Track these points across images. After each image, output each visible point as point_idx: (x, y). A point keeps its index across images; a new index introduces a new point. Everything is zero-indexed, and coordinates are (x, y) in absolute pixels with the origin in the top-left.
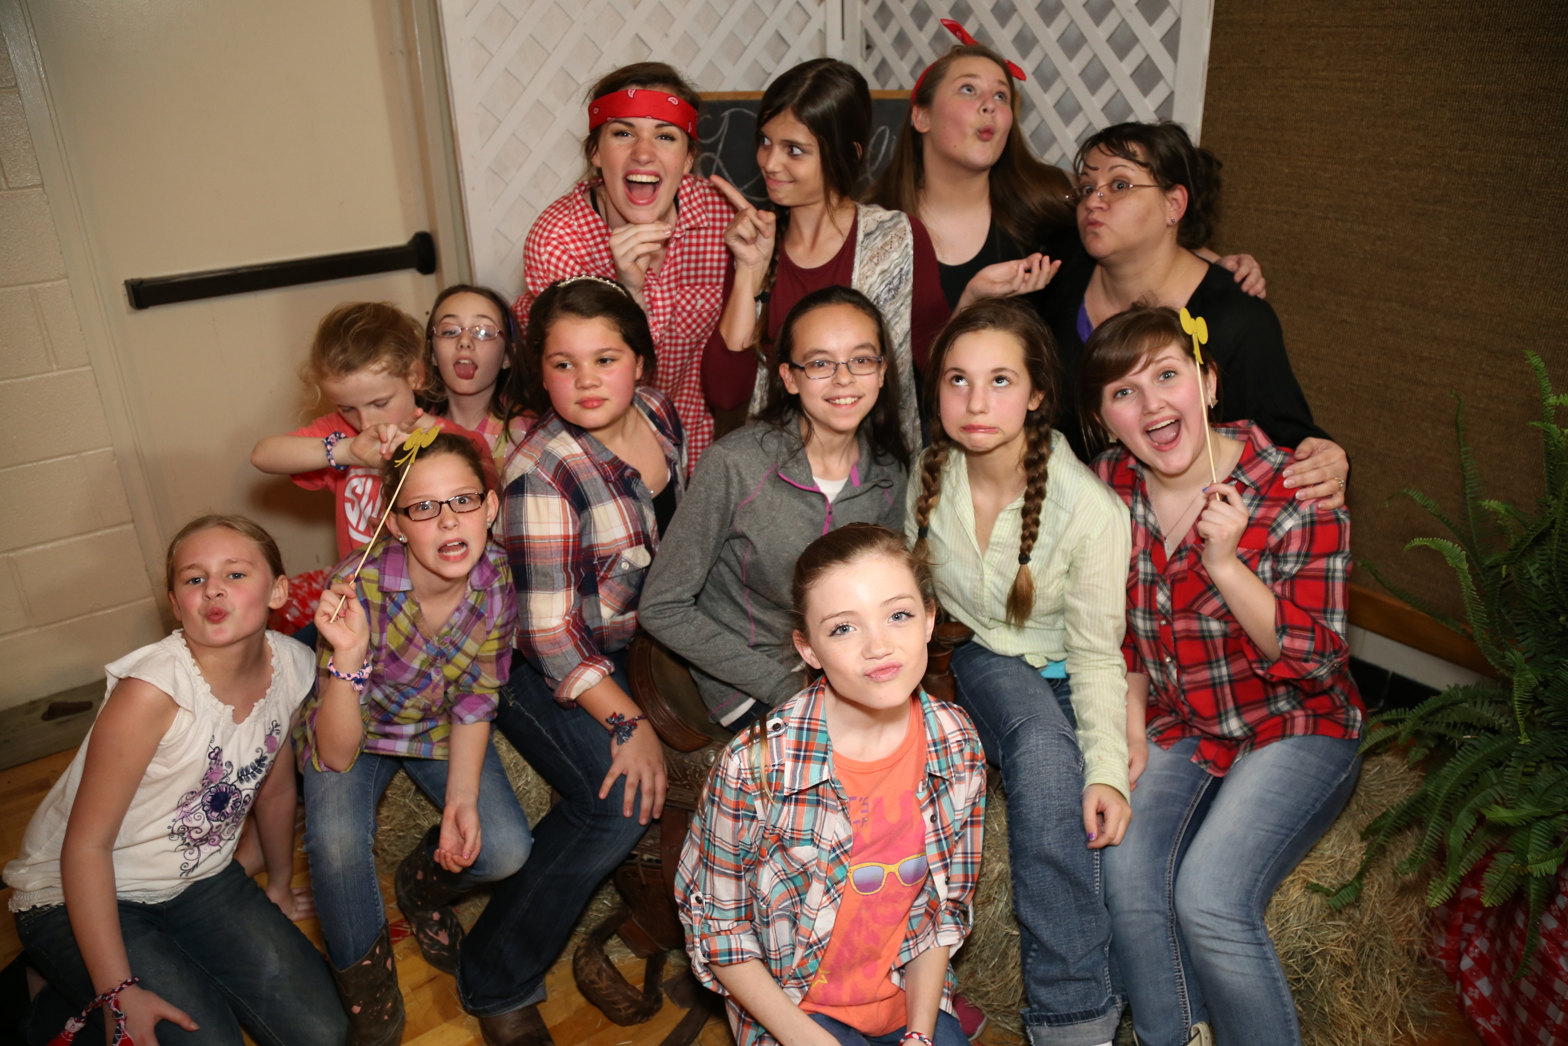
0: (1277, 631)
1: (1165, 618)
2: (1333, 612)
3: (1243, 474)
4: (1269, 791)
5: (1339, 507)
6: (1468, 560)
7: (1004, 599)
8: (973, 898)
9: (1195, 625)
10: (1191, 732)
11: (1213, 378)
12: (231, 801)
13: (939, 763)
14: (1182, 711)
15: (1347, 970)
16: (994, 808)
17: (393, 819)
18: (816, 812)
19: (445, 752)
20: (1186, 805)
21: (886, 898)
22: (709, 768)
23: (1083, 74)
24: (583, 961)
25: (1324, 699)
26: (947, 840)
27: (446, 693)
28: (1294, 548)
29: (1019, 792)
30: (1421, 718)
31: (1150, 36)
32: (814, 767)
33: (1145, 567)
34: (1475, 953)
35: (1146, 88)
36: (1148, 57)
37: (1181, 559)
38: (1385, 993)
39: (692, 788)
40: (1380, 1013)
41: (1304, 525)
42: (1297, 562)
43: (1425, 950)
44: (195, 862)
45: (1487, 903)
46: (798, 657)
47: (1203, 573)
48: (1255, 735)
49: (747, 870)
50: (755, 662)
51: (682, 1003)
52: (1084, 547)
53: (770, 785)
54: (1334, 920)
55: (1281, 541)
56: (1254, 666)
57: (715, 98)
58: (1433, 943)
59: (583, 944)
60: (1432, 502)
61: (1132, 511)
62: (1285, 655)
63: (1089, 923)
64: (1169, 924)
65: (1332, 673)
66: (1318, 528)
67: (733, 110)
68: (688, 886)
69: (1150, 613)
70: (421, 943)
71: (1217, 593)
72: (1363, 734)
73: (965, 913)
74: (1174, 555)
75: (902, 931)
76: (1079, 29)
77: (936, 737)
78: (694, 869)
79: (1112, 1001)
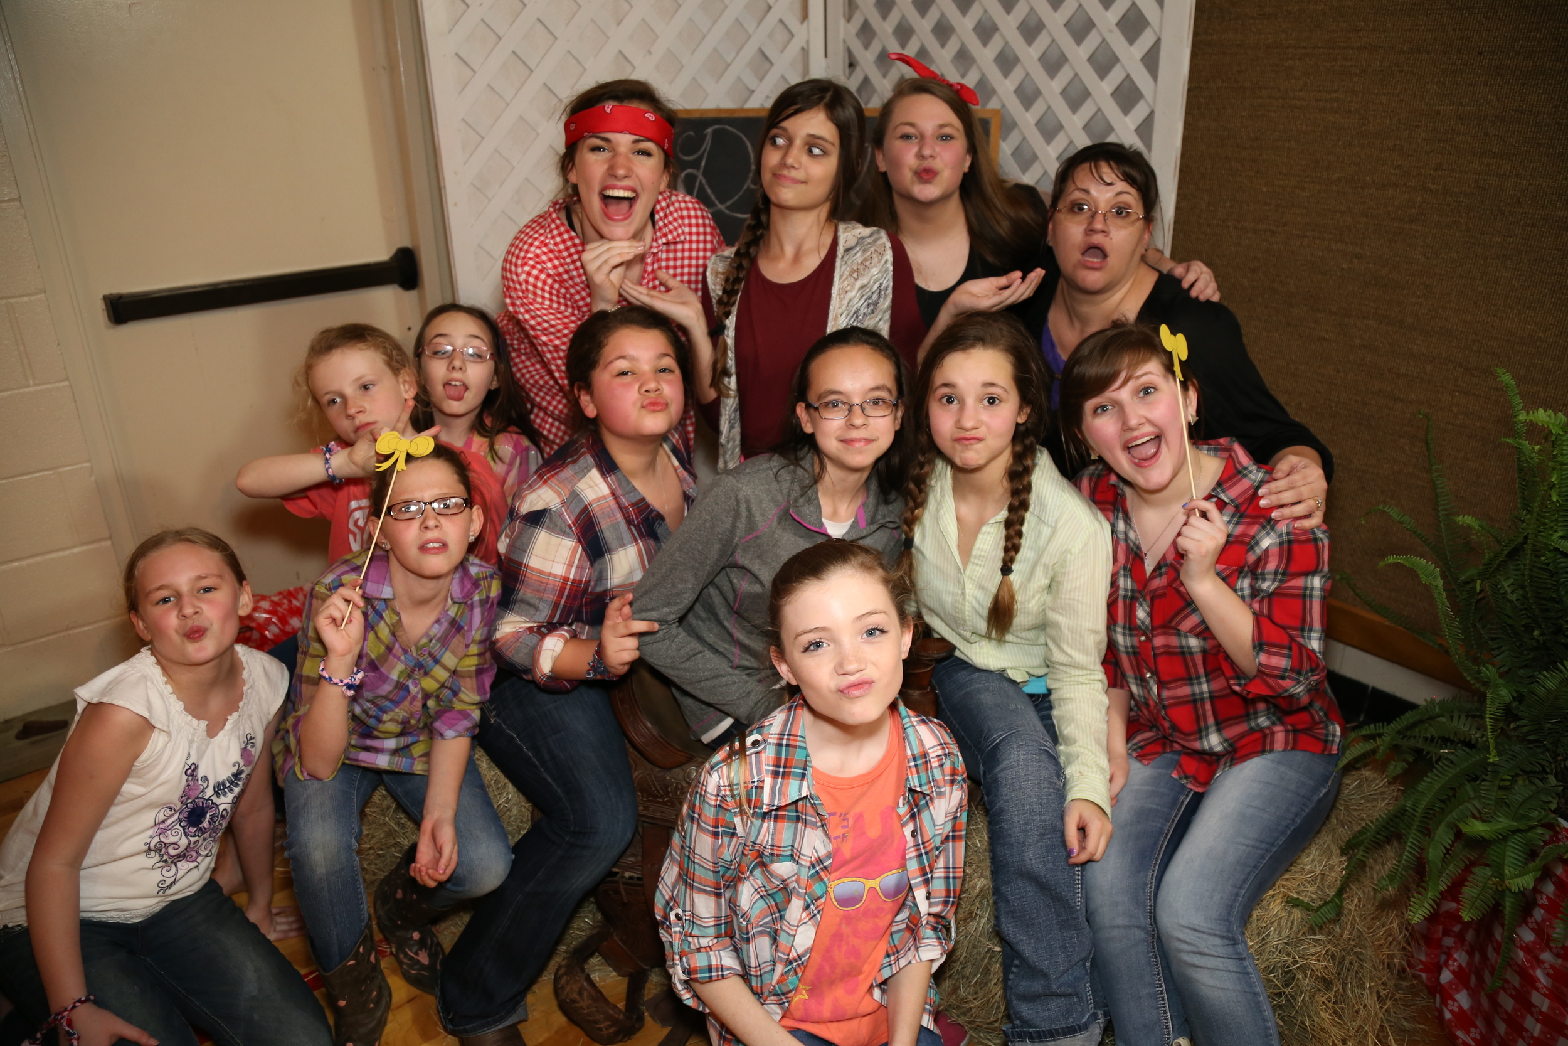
0: (1254, 647)
1: (1144, 634)
2: (1310, 630)
3: (1223, 492)
4: (1249, 806)
5: (1318, 527)
6: (1444, 576)
7: (985, 612)
8: (956, 913)
9: (1174, 641)
10: (1171, 747)
11: (1193, 395)
12: (208, 816)
13: (919, 778)
14: (1163, 726)
15: (1327, 984)
16: (976, 824)
17: (373, 837)
18: (796, 828)
19: (426, 767)
20: (1167, 820)
21: (867, 913)
22: (689, 784)
23: (1064, 93)
24: (563, 981)
25: (1304, 716)
26: (927, 854)
27: (425, 705)
28: (1271, 566)
29: (1000, 808)
30: (1399, 733)
31: (1131, 56)
32: (794, 783)
33: (1124, 583)
34: (1454, 966)
35: (1126, 108)
36: (1128, 76)
37: (1161, 575)
38: (1365, 1006)
39: (673, 805)
40: (1360, 1027)
41: (1281, 543)
42: (1274, 580)
43: (1404, 963)
44: (173, 879)
45: (1466, 917)
46: (777, 676)
47: (1182, 589)
48: (1235, 750)
49: (728, 887)
50: (734, 683)
51: (664, 1022)
52: (1065, 561)
53: (749, 801)
54: (1315, 934)
55: (1259, 559)
56: (1231, 682)
57: (697, 115)
58: (1413, 957)
59: (563, 963)
60: (1407, 518)
61: (1113, 527)
62: (1262, 672)
63: (1071, 938)
64: (1150, 939)
65: (1309, 691)
66: (1295, 547)
67: (716, 127)
68: (668, 903)
69: (1130, 629)
70: (400, 963)
71: (1195, 610)
72: (1343, 749)
73: (948, 929)
74: (1154, 571)
75: (883, 946)
76: (1060, 48)
77: (916, 752)
78: (674, 886)
79: (1095, 1016)
